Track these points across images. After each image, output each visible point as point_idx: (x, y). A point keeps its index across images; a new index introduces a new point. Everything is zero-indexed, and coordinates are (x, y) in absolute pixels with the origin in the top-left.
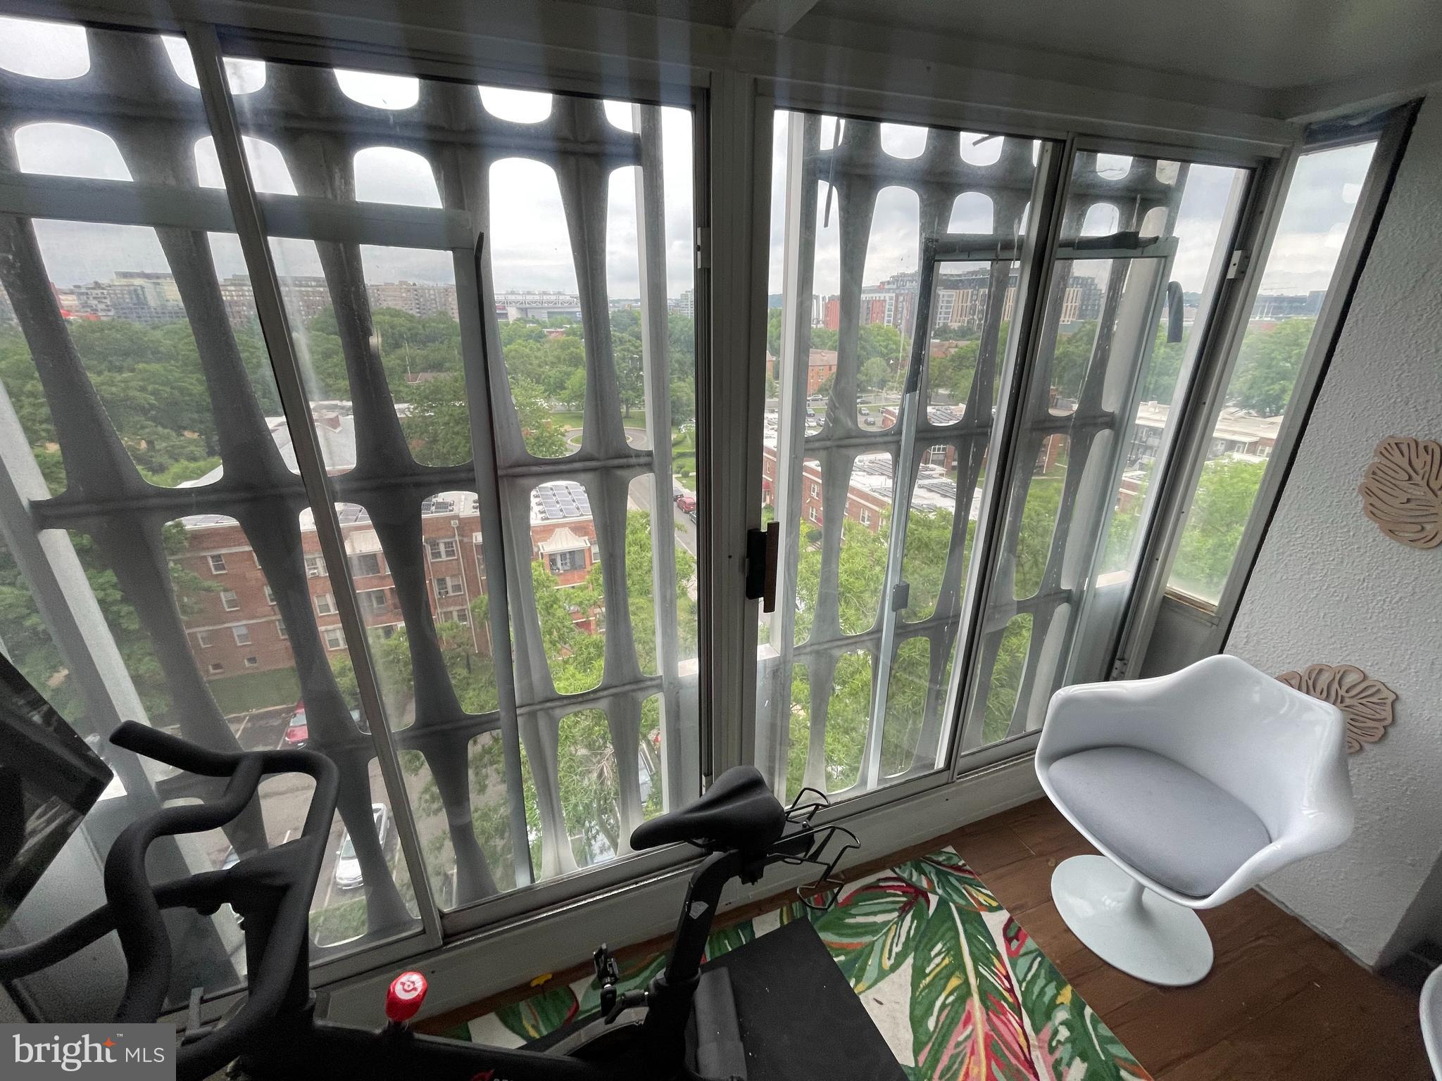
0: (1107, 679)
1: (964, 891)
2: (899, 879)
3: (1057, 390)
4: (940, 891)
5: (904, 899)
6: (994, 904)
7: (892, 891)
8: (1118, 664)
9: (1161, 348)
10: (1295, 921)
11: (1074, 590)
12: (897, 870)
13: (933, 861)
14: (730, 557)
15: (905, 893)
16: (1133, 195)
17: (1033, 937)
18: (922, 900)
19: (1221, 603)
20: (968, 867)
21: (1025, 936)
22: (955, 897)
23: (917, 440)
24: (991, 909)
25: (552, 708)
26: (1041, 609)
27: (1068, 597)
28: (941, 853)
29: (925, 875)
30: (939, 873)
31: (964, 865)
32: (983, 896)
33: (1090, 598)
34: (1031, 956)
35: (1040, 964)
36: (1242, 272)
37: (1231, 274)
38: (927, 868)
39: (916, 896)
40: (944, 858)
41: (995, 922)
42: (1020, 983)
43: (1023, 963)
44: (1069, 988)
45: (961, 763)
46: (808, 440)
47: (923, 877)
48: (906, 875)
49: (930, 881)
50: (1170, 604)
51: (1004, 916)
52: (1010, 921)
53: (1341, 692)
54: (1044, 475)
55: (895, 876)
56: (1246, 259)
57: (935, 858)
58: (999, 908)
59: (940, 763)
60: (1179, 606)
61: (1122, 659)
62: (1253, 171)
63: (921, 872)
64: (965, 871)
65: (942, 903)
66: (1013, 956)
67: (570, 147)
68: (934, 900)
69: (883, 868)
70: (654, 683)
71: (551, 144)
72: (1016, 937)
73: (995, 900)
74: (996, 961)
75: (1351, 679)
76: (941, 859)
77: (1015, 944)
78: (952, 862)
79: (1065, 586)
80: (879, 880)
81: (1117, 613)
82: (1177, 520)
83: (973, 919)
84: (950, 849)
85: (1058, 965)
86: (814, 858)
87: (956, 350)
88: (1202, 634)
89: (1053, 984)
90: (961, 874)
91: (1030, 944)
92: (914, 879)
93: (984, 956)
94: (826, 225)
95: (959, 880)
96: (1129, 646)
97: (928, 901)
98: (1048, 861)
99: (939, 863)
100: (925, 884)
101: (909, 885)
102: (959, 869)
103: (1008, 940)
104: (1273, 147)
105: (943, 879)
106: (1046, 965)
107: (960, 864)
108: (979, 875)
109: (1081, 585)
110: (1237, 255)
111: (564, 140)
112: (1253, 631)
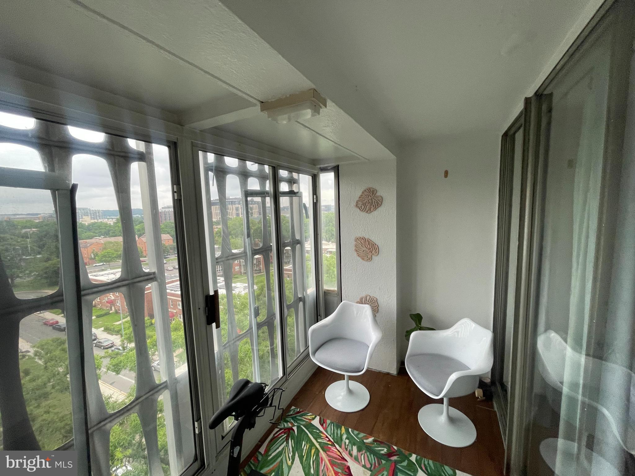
0: (318, 322)
1: (303, 419)
2: (281, 429)
3: (258, 241)
4: (296, 424)
5: (286, 435)
6: (314, 416)
7: (280, 435)
8: (319, 317)
9: (305, 220)
10: (380, 373)
11: (302, 296)
12: (279, 427)
13: (289, 415)
14: (199, 309)
15: (285, 433)
16: (290, 181)
17: (328, 419)
18: (291, 431)
19: (337, 289)
20: (301, 410)
21: (326, 420)
22: (302, 423)
23: (252, 254)
24: (313, 419)
25: (105, 425)
26: (295, 305)
27: (300, 299)
28: (291, 411)
29: (289, 422)
30: (293, 418)
31: (300, 410)
32: (309, 416)
33: (307, 298)
34: (330, 425)
35: (333, 426)
36: (317, 200)
37: (315, 201)
38: (288, 419)
39: (289, 431)
40: (292, 412)
41: (316, 422)
42: (331, 436)
43: (329, 429)
44: (343, 427)
45: (288, 370)
46: (217, 259)
47: (288, 423)
48: (282, 427)
49: (291, 423)
50: (326, 293)
51: (318, 418)
52: (320, 418)
53: (368, 302)
54: (262, 273)
55: (279, 429)
56: (317, 197)
57: (289, 414)
58: (316, 417)
59: (281, 374)
60: (329, 293)
61: (320, 315)
62: (312, 177)
63: (287, 422)
64: (300, 412)
65: (298, 427)
66: (325, 429)
67: (112, 152)
68: (295, 428)
69: (273, 429)
70: (162, 386)
71: (104, 151)
72: (324, 423)
73: (313, 415)
74: (322, 435)
75: (368, 298)
76: (291, 413)
77: (324, 425)
78: (296, 411)
79: (300, 296)
80: (274, 435)
81: (314, 301)
82: (321, 267)
83: (310, 426)
84: (293, 407)
85: (338, 423)
86: (271, 405)
87: (218, 229)
88: (336, 299)
89: (339, 429)
90: (299, 414)
91: (328, 421)
92: (286, 426)
93: (317, 436)
94: (213, 185)
95: (300, 416)
96: (320, 310)
97: (294, 430)
98: (322, 393)
99: (291, 415)
100: (290, 425)
101: (285, 429)
102: (299, 412)
103: (322, 425)
104: (315, 172)
105: (295, 420)
106: (335, 425)
107: (298, 410)
108: (305, 410)
109: (303, 294)
110: (315, 196)
111: (109, 150)
112: (346, 294)
